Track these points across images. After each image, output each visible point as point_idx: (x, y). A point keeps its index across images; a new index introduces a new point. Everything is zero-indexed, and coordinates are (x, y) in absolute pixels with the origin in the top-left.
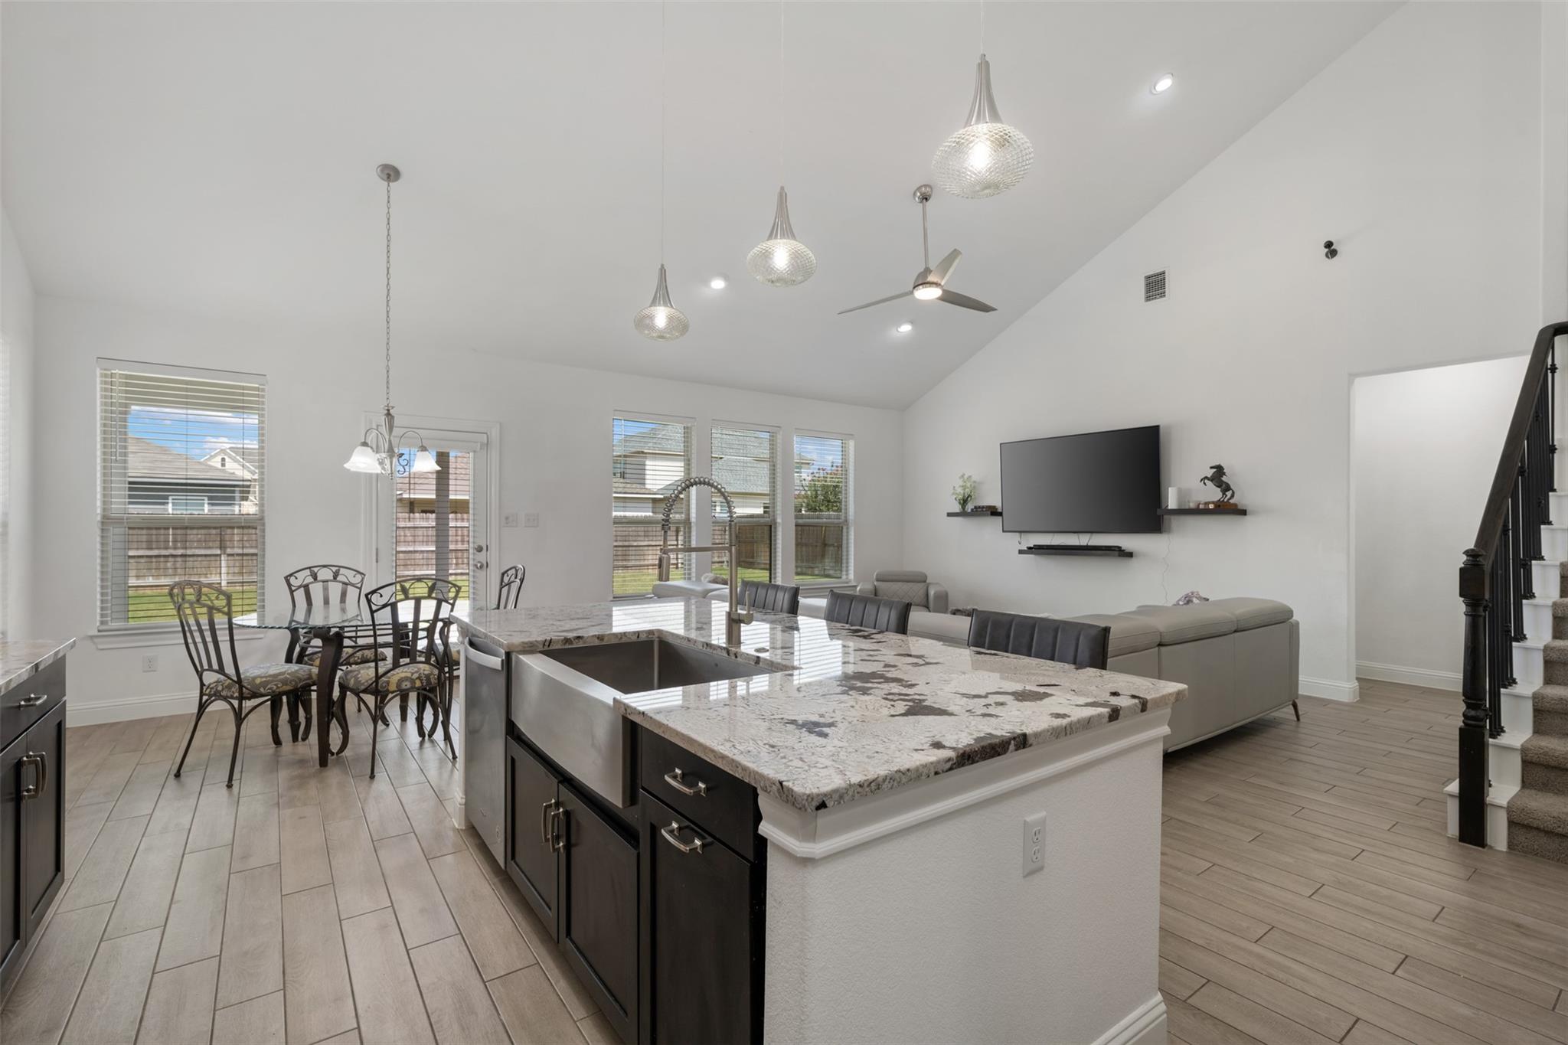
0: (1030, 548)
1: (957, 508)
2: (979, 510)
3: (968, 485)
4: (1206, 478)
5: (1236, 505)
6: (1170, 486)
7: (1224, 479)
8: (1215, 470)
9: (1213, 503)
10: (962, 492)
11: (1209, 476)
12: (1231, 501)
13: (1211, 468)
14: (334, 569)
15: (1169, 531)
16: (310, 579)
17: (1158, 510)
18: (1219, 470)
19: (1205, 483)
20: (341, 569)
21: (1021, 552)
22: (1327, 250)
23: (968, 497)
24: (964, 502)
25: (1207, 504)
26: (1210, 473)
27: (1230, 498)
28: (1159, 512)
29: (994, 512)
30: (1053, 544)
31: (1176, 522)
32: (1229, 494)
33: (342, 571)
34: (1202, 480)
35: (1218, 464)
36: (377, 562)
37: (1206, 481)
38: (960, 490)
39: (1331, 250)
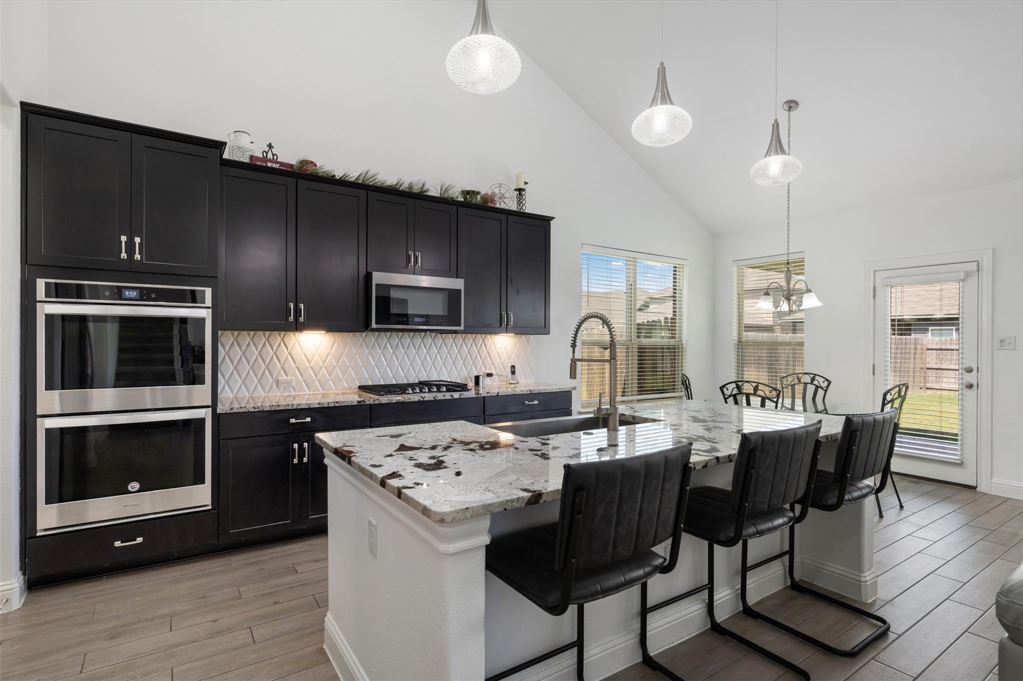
14: (812, 376)
16: (797, 381)
20: (816, 376)
33: (817, 378)
36: (874, 374)
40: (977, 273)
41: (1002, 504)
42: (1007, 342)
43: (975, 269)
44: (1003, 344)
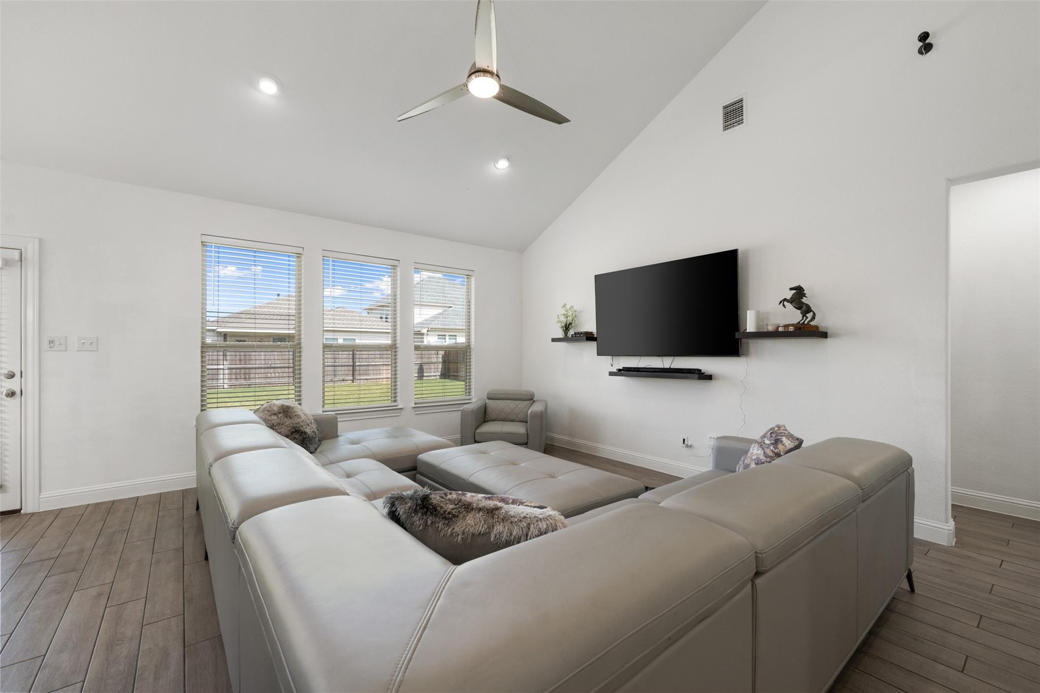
0: (620, 370)
1: (560, 334)
2: (578, 335)
3: (570, 314)
4: (785, 300)
5: (817, 327)
6: (748, 310)
7: (804, 300)
8: (794, 291)
9: (793, 325)
10: (565, 320)
11: (788, 298)
12: (812, 323)
13: (791, 289)
15: (746, 354)
17: (736, 333)
18: (799, 292)
19: (784, 305)
21: (611, 374)
22: (921, 44)
23: (569, 325)
24: (567, 328)
25: (786, 326)
26: (789, 295)
27: (811, 320)
28: (737, 335)
29: (589, 337)
30: (639, 366)
31: (754, 345)
32: (810, 315)
34: (781, 302)
35: (797, 285)
37: (785, 302)
38: (563, 319)
39: (925, 43)
40: (20, 263)
41: (55, 519)
42: (57, 343)
43: (17, 257)
44: (52, 344)
